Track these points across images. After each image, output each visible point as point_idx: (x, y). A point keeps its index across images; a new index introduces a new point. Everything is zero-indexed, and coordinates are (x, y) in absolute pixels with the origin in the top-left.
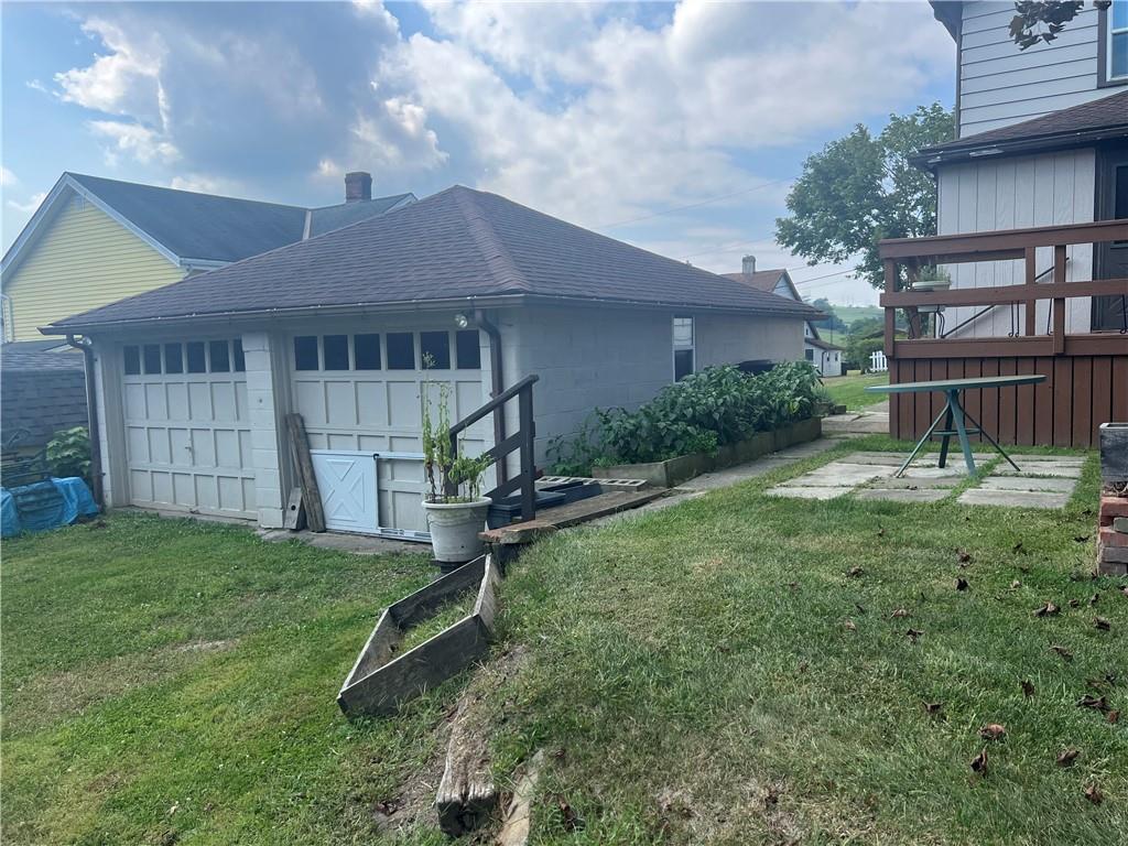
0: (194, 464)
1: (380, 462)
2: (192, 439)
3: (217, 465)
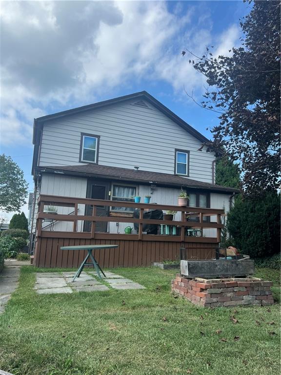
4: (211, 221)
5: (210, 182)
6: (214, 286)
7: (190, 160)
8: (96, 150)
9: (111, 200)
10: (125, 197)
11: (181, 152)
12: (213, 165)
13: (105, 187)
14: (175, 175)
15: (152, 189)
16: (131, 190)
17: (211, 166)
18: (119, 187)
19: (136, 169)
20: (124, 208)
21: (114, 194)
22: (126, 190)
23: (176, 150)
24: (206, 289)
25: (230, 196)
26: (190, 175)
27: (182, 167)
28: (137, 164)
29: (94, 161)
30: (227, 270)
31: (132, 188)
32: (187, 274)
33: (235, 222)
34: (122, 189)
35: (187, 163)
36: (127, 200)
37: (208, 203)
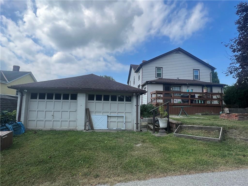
0: (53, 118)
1: (108, 116)
2: (54, 113)
3: (61, 118)
4: (213, 98)
5: (210, 82)
6: (241, 115)
7: (200, 73)
8: (161, 73)
9: (172, 91)
10: (177, 90)
11: (195, 70)
12: (210, 74)
13: (169, 87)
14: (194, 80)
15: (188, 87)
16: (179, 87)
17: (210, 75)
18: (174, 86)
19: (178, 79)
20: (177, 94)
21: (173, 89)
22: (177, 87)
23: (194, 69)
24: (238, 116)
25: (221, 87)
26: (200, 79)
27: (197, 77)
28: (178, 77)
29: (161, 77)
30: (242, 111)
31: (179, 86)
32: (228, 112)
33: (228, 97)
34: (175, 87)
35: (199, 75)
36: (177, 91)
37: (211, 91)
